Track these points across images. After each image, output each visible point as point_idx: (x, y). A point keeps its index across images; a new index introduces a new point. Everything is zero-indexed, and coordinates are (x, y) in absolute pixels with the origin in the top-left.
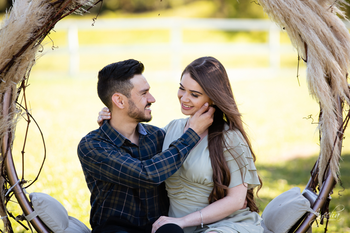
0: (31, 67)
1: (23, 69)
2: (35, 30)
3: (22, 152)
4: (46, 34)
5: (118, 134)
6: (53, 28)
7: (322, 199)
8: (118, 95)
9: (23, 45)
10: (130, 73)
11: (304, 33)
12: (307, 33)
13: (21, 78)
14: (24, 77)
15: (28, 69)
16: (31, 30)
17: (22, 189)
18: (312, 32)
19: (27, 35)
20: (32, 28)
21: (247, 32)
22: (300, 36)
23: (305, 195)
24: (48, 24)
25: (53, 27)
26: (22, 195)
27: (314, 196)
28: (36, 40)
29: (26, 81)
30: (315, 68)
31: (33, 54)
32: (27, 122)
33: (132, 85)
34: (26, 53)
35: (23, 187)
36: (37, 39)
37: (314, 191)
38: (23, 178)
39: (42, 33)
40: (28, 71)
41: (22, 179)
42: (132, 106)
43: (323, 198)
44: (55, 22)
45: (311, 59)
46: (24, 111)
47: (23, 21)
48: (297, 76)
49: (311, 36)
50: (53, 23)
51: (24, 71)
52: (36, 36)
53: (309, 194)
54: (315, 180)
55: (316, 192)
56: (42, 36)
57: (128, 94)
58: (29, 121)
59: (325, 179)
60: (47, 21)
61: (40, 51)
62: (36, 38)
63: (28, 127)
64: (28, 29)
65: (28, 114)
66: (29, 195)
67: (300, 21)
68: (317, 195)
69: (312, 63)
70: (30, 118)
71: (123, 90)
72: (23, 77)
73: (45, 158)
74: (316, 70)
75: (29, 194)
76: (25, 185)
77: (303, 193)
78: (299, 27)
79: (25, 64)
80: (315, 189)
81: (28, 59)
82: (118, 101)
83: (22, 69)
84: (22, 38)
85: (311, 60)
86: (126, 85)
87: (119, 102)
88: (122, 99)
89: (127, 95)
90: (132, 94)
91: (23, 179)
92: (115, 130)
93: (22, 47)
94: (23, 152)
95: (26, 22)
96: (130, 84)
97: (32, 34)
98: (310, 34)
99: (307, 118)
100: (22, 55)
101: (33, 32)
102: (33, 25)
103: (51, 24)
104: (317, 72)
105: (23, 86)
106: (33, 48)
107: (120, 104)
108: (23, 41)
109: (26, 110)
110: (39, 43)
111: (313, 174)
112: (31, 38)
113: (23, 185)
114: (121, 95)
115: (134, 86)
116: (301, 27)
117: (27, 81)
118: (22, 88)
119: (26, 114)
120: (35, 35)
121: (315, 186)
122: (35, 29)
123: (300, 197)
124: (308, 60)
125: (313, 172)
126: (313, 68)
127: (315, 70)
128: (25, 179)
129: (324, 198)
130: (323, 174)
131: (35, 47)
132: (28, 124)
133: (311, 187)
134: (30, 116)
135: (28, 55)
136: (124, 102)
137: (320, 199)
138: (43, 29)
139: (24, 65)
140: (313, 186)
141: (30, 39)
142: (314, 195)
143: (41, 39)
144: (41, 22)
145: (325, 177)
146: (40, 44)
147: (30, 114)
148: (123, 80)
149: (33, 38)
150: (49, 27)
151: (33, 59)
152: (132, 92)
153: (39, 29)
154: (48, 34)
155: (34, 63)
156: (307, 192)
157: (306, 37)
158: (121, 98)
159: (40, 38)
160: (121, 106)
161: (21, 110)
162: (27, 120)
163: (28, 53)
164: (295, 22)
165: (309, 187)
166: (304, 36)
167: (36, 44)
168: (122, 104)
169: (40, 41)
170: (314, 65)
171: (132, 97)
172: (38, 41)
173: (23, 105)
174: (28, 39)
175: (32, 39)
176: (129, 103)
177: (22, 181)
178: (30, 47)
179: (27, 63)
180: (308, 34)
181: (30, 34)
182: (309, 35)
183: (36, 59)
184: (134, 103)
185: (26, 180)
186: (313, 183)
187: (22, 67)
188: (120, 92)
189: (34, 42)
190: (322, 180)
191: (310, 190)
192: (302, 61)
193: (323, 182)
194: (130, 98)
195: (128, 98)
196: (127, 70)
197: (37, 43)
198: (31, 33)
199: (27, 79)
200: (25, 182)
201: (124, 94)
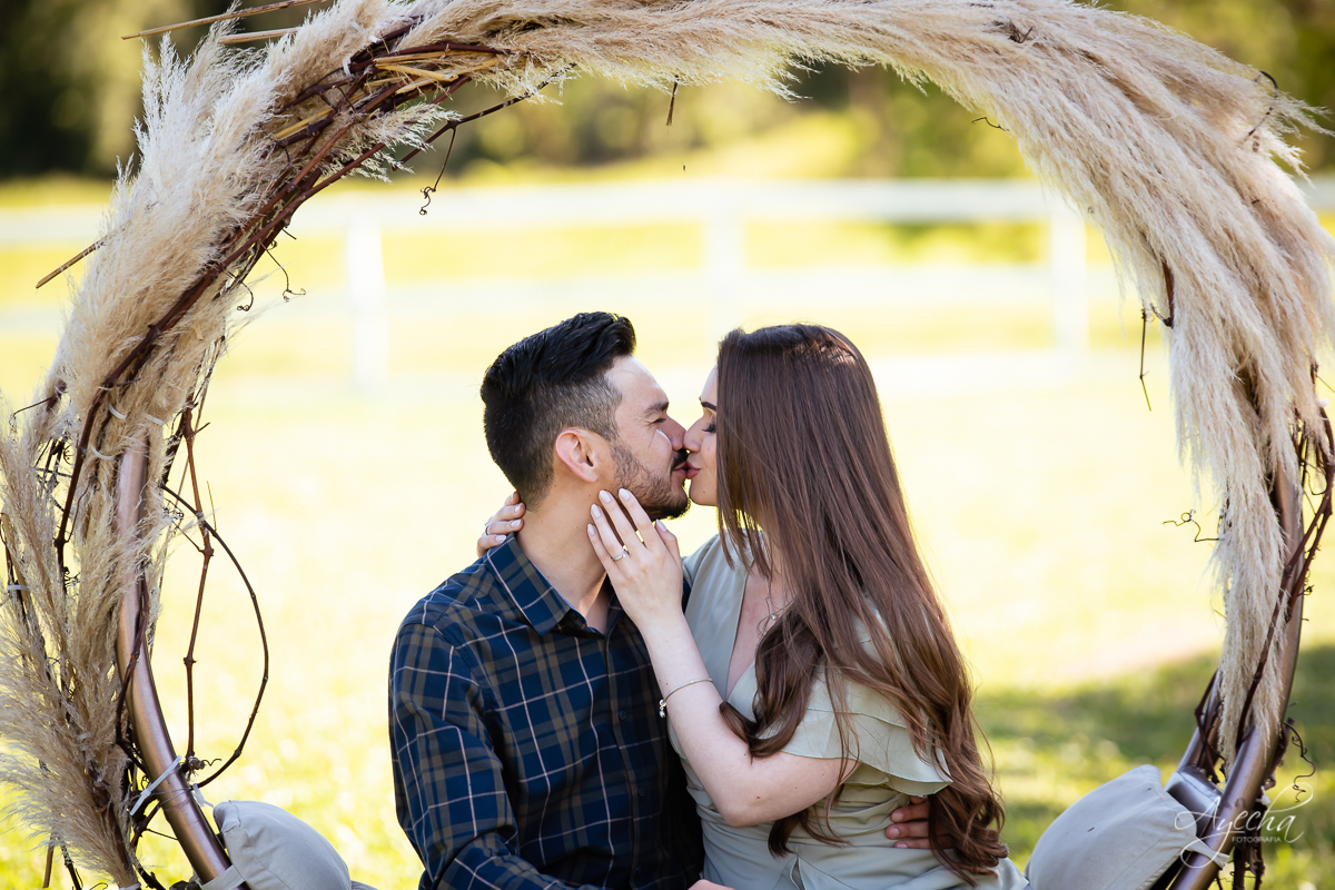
0: (213, 363)
1: (183, 369)
2: (225, 236)
3: (185, 659)
4: (261, 247)
5: (547, 585)
6: (286, 226)
7: (1237, 805)
8: (574, 436)
9: (182, 288)
10: (600, 352)
11: (1157, 228)
12: (1168, 227)
13: (179, 401)
14: (190, 399)
15: (201, 370)
16: (211, 232)
17: (188, 790)
18: (1185, 223)
19: (195, 251)
20: (214, 229)
21: (965, 227)
22: (1143, 235)
23: (1177, 793)
24: (268, 212)
25: (286, 221)
26: (189, 810)
27: (1209, 796)
28: (229, 268)
29: (195, 412)
30: (1197, 346)
31: (217, 319)
32: (202, 556)
33: (615, 391)
34: (195, 312)
35: (191, 783)
36: (231, 265)
37: (1210, 780)
38: (191, 752)
39: (248, 245)
40: (201, 378)
41: (187, 756)
42: (627, 467)
43: (1241, 803)
44: (293, 205)
45: (1186, 315)
46: (190, 517)
47: (182, 206)
48: (1141, 377)
49: (1180, 238)
50: (287, 210)
51: (188, 379)
52: (230, 253)
53: (1191, 788)
54: (1210, 739)
55: (1216, 780)
56: (250, 253)
57: (607, 427)
58: (208, 553)
59: (1245, 735)
60: (266, 202)
61: (242, 308)
62: (228, 263)
63: (205, 571)
64: (200, 233)
65: (205, 526)
66: (212, 809)
67: (1144, 186)
68: (1219, 793)
69: (1190, 330)
70: (213, 542)
71: (589, 415)
72: (184, 399)
73: (265, 681)
74: (1202, 355)
75: (212, 806)
76: (197, 777)
77: (1169, 785)
78: (1138, 207)
79: (192, 353)
80: (1210, 772)
81: (200, 336)
82: (576, 457)
83: (181, 371)
84: (180, 263)
85: (1187, 321)
86: (594, 395)
87: (581, 462)
88: (589, 449)
89: (604, 430)
90: (619, 424)
91: (193, 754)
92: (537, 572)
93: (180, 294)
94: (189, 662)
95: (193, 209)
96: (607, 388)
97: (214, 250)
98: (1179, 231)
99: (1180, 521)
100: (181, 324)
101: (217, 242)
102: (216, 218)
103: (277, 212)
104: (1202, 360)
105: (186, 431)
106: (218, 295)
107: (586, 465)
108: (182, 273)
109: (198, 512)
110: (239, 280)
111: (1203, 717)
112: (212, 262)
113: (192, 775)
114: (583, 433)
115: (624, 393)
116: (1146, 208)
117: (200, 411)
118: (183, 438)
119: (197, 527)
120: (224, 252)
121: (1211, 761)
122: (223, 231)
123: (1161, 801)
124: (1175, 318)
125: (1204, 711)
126: (1192, 347)
127: (1198, 353)
128: (199, 755)
129: (1244, 801)
130: (1238, 717)
131: (225, 292)
132: (206, 562)
133: (1198, 765)
134: (210, 534)
135: (201, 322)
136: (598, 457)
137: (1228, 806)
138: (251, 231)
139: (188, 356)
140: (1206, 760)
141: (208, 267)
142: (1209, 793)
143: (245, 264)
144: (247, 207)
145: (1245, 730)
146: (241, 282)
147: (210, 528)
148: (580, 381)
149: (216, 263)
150: (274, 224)
151: (216, 335)
152: (621, 416)
153: (238, 229)
154: (270, 246)
155: (222, 350)
156: (1185, 783)
157: (1162, 241)
158: (583, 444)
159: (242, 261)
160: (587, 473)
161: (182, 516)
162: (203, 548)
163: (200, 315)
164: (1124, 188)
165: (1189, 763)
166: (1156, 237)
167: (228, 284)
168: (591, 464)
169: (241, 273)
170: (1196, 336)
171: (623, 435)
172: (236, 273)
173: (188, 496)
174: (199, 268)
175: (213, 266)
176: (613, 457)
177: (187, 760)
178: (209, 293)
179: (200, 349)
180: (1169, 230)
181: (209, 249)
182: (1175, 236)
183: (231, 335)
184: (633, 452)
185: (201, 759)
186: (1204, 750)
187: (183, 365)
188: (579, 425)
189: (222, 276)
190: (1234, 741)
191: (1195, 774)
192: (1156, 324)
193: (1238, 746)
194: (615, 438)
195: (608, 439)
196: (586, 345)
197: (232, 280)
198: (212, 244)
199: (198, 406)
200: (200, 765)
201: (595, 430)
